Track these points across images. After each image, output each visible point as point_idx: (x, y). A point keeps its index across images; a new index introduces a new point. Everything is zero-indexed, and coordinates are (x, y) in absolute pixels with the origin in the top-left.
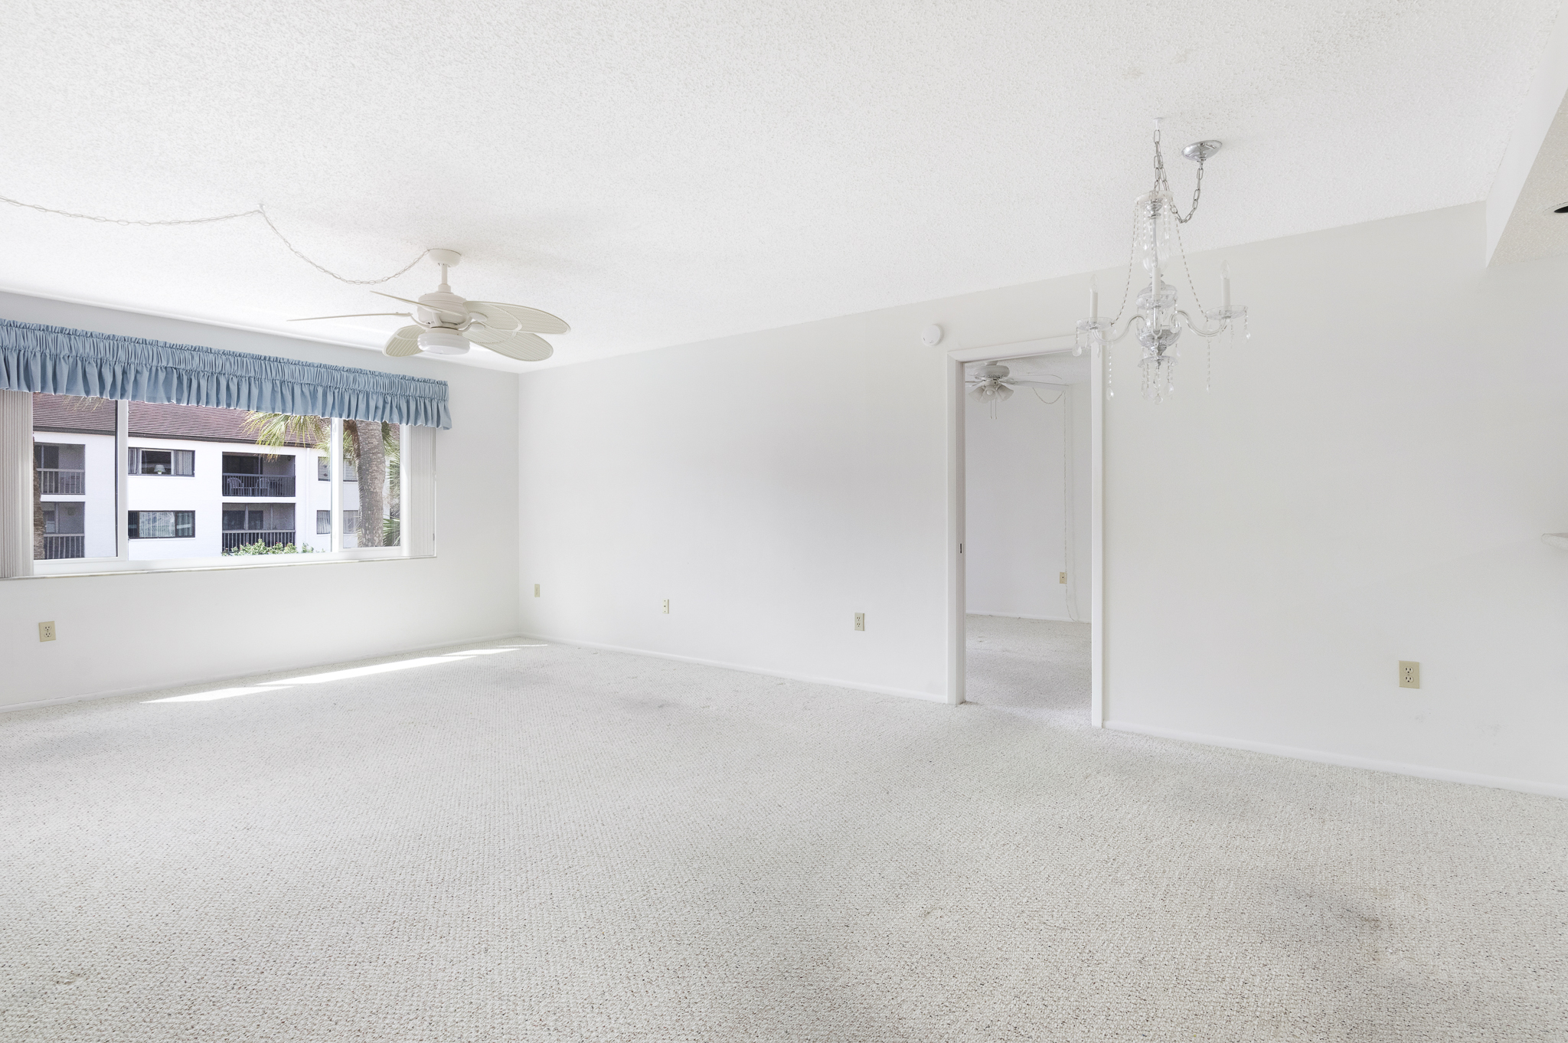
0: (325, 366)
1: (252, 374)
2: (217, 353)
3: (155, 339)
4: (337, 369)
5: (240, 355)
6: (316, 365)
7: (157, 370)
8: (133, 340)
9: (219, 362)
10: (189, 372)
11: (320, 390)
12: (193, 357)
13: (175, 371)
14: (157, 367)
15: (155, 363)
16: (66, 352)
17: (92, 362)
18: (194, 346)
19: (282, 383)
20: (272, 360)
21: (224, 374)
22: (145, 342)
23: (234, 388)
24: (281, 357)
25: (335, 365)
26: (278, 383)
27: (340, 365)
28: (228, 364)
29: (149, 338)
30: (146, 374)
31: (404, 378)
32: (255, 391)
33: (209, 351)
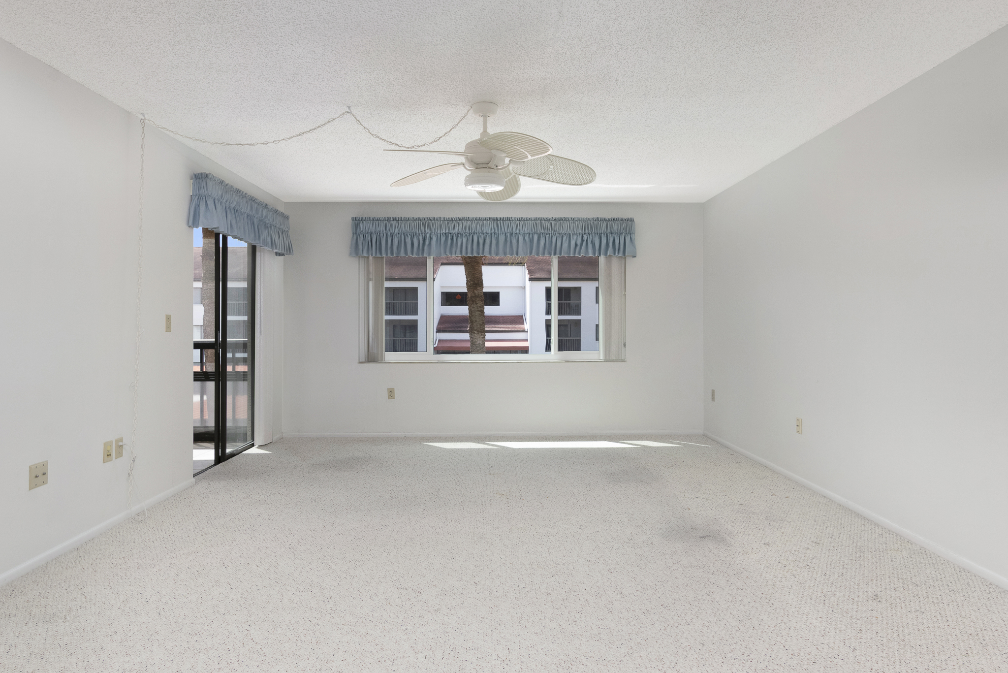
0: (539, 219)
1: (493, 231)
2: (472, 220)
3: (439, 216)
4: (547, 220)
5: (485, 219)
6: (533, 219)
7: (441, 235)
8: (428, 218)
9: (474, 225)
10: (457, 235)
11: (536, 237)
12: (459, 225)
13: (450, 235)
14: (440, 234)
15: (439, 232)
16: (397, 231)
17: (409, 235)
18: (459, 217)
19: (511, 234)
20: (505, 219)
21: (477, 233)
22: (434, 219)
23: (481, 241)
24: (511, 217)
25: (546, 217)
26: (508, 234)
27: (550, 217)
28: (478, 226)
29: (436, 216)
30: (434, 239)
31: (597, 219)
32: (494, 242)
33: (468, 219)
